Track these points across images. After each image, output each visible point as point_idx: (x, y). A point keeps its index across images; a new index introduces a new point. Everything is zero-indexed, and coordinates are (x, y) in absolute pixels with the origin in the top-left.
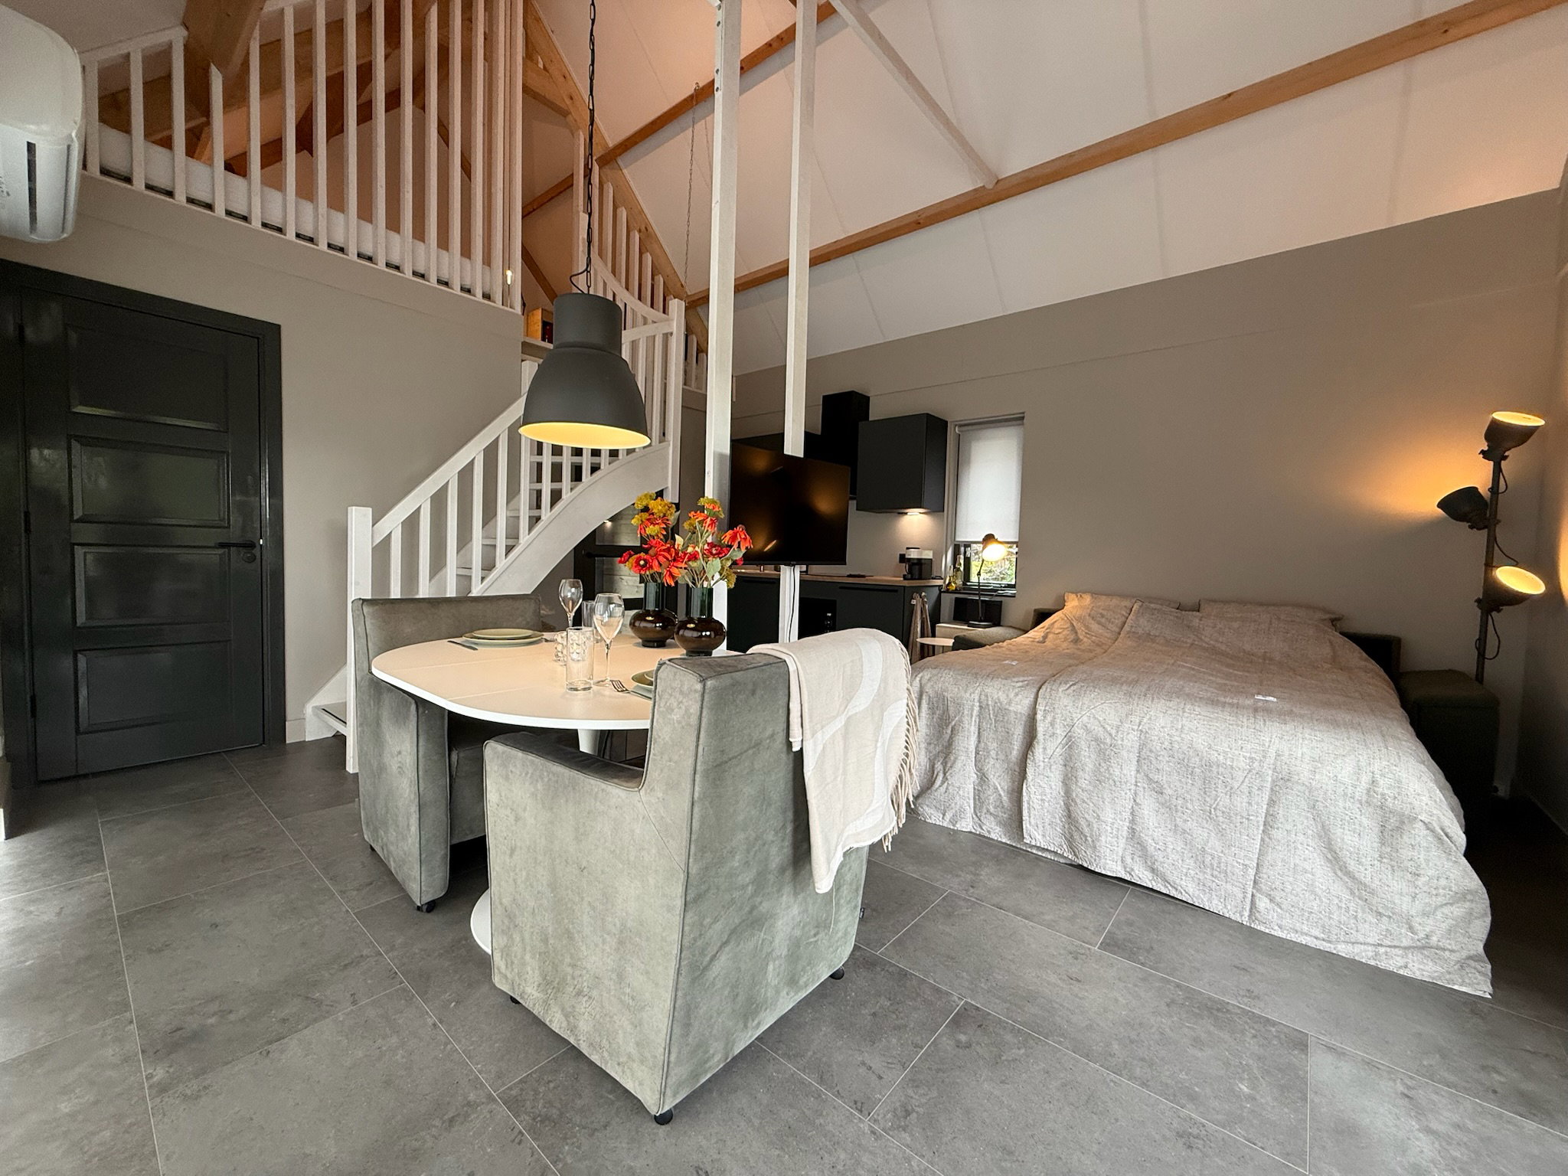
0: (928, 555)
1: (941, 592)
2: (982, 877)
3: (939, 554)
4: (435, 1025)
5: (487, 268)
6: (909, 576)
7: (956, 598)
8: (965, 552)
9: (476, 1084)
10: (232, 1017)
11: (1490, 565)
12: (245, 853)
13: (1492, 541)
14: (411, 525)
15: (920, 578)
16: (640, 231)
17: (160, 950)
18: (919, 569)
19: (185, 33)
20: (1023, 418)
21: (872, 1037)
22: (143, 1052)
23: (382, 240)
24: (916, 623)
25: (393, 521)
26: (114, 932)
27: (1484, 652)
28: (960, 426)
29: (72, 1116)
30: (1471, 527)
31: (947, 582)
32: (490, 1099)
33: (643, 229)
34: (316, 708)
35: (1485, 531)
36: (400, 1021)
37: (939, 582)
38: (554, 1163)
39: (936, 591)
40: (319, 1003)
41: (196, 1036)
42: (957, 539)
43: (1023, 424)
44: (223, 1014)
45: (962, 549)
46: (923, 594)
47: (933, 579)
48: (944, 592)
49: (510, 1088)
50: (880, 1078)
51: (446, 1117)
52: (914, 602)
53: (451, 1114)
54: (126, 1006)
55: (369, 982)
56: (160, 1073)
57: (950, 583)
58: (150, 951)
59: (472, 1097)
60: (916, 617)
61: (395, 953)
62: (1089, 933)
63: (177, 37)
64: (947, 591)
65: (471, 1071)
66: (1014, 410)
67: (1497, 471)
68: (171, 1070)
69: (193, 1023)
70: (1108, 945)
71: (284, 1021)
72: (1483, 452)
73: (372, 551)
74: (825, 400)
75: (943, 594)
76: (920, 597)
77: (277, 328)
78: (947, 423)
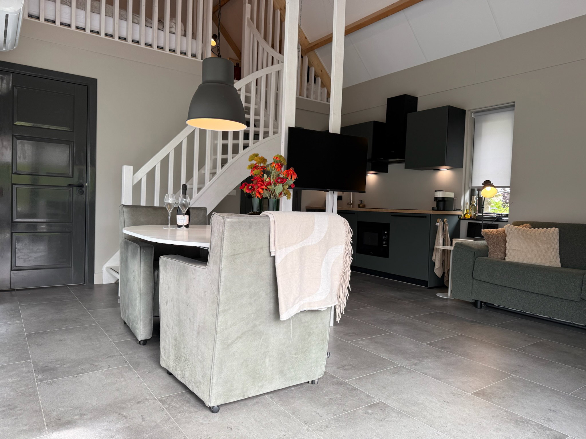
0: (451, 195)
1: (460, 219)
3: (458, 196)
4: (138, 377)
5: (194, 40)
6: (436, 208)
7: (469, 223)
9: (150, 394)
10: (65, 366)
12: (74, 320)
15: (444, 210)
16: (281, 9)
17: (40, 345)
18: (443, 204)
20: (513, 106)
21: (324, 405)
22: (35, 371)
23: (143, 32)
24: (439, 237)
25: (142, 173)
26: (25, 338)
28: (473, 113)
29: (13, 383)
31: (465, 213)
32: (154, 399)
33: (283, 8)
34: (107, 268)
36: (126, 375)
37: (458, 213)
38: (174, 418)
39: (456, 219)
40: (96, 366)
41: (52, 369)
42: (472, 185)
43: (514, 110)
44: (62, 365)
45: (476, 192)
46: (445, 220)
47: (454, 210)
48: (462, 219)
49: (163, 398)
50: (321, 416)
51: (137, 401)
52: (438, 224)
53: (139, 401)
54: (29, 358)
55: (116, 363)
56: (40, 377)
58: (37, 345)
59: (148, 398)
60: (439, 233)
61: (127, 356)
62: (470, 388)
64: (465, 219)
65: (149, 391)
66: (508, 100)
68: (44, 376)
69: (51, 366)
70: (478, 393)
71: (83, 369)
73: (133, 186)
74: (389, 100)
75: (461, 221)
76: (443, 221)
77: (95, 80)
78: (465, 111)
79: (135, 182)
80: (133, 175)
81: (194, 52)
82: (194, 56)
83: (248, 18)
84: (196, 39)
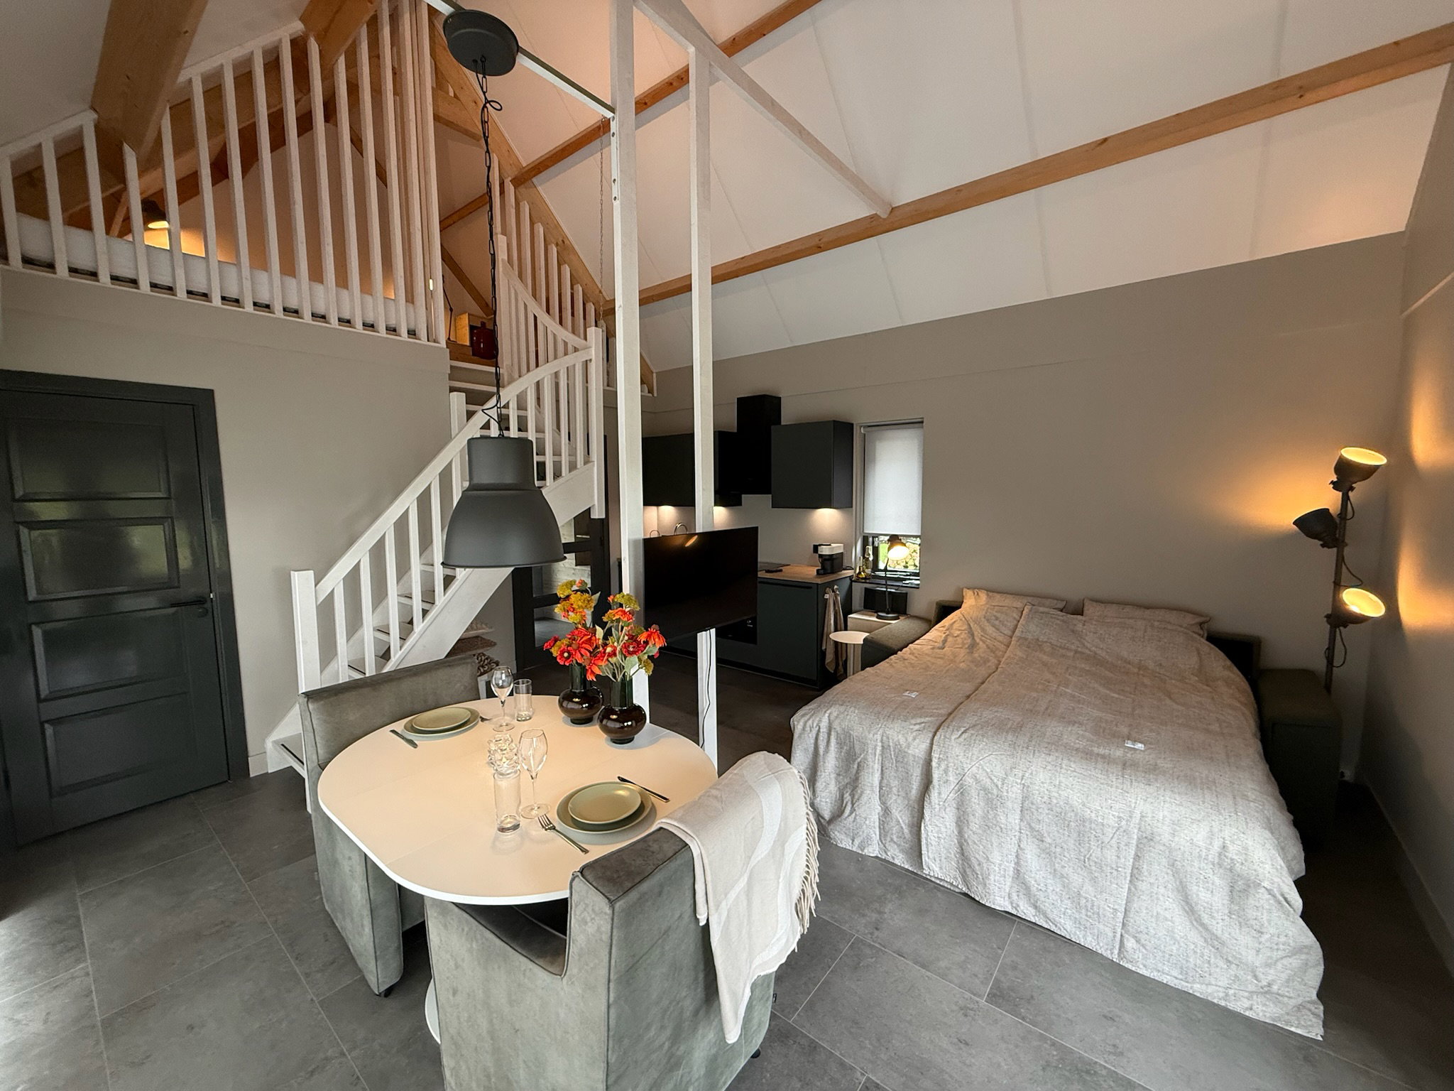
0: (839, 549)
1: (852, 581)
2: (886, 916)
3: (849, 547)
5: (411, 305)
6: (822, 571)
7: (866, 589)
8: (873, 543)
11: (1338, 585)
12: (216, 929)
13: (1340, 560)
14: (352, 579)
15: (833, 572)
16: (557, 245)
17: (141, 1064)
18: (831, 564)
19: (96, 116)
20: (922, 422)
23: (306, 292)
24: (829, 615)
25: (335, 579)
26: (98, 1042)
27: (1333, 660)
28: (865, 427)
30: (1323, 546)
31: (858, 571)
33: (560, 242)
34: (275, 742)
35: (1335, 549)
37: (849, 573)
39: (847, 582)
42: (866, 531)
43: (922, 427)
45: (871, 539)
46: (836, 587)
47: (844, 571)
48: (855, 581)
52: (827, 596)
57: (860, 573)
58: (132, 1065)
60: (829, 611)
61: (357, 1052)
62: (977, 981)
63: (87, 121)
64: (858, 581)
66: (915, 416)
67: (1346, 499)
70: (994, 995)
72: (1332, 482)
73: (317, 607)
74: (741, 401)
75: (853, 583)
76: (833, 591)
77: (210, 393)
78: (852, 424)
79: (321, 600)
80: (316, 586)
81: (412, 327)
82: (412, 333)
83: (502, 260)
84: (413, 303)
